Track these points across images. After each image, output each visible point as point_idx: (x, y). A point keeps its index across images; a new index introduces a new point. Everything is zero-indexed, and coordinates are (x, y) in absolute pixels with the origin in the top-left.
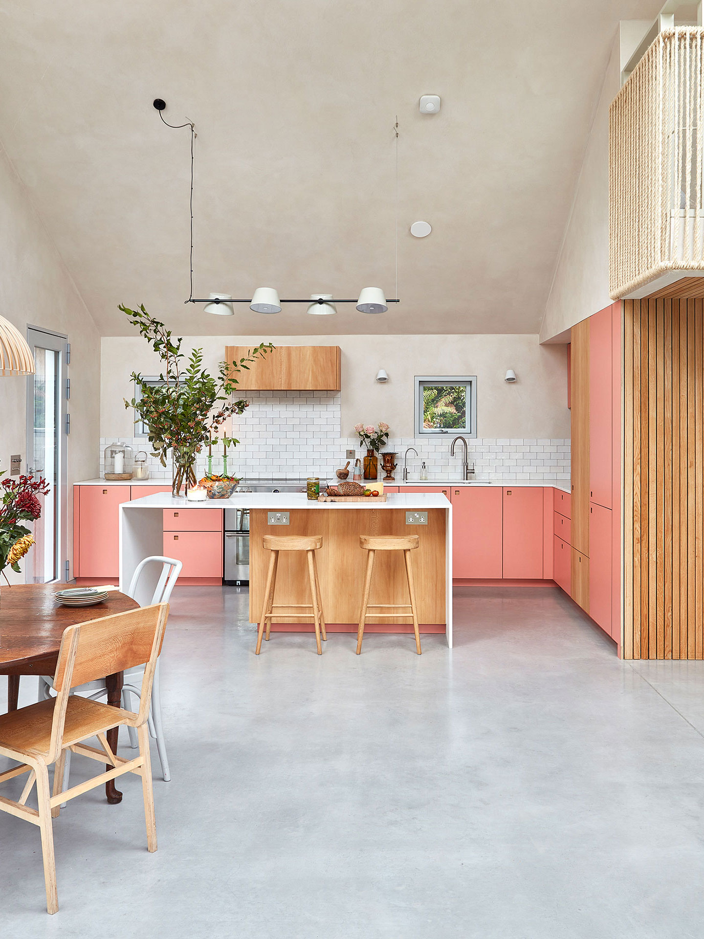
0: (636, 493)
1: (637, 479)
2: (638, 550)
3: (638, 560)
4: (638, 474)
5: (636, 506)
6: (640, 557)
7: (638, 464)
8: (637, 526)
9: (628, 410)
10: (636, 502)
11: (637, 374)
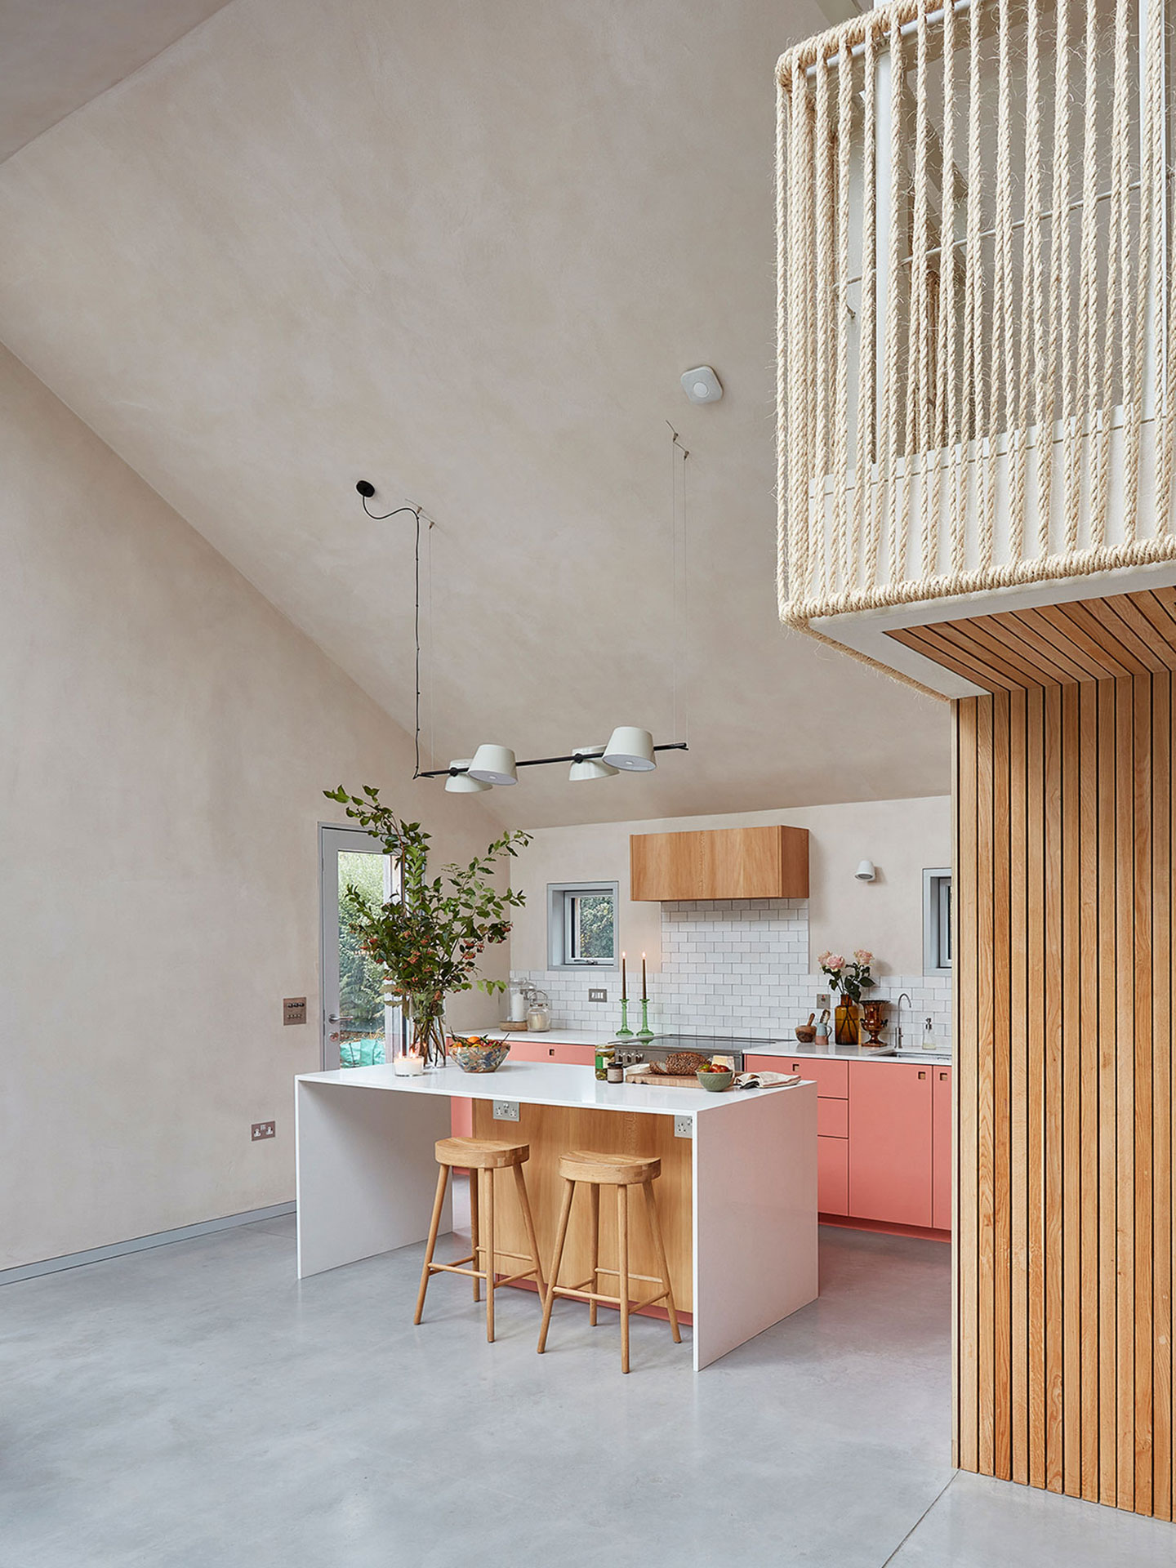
0: (984, 1118)
1: (986, 1086)
2: (987, 1241)
3: (988, 1262)
4: (989, 1076)
5: (983, 1145)
6: (991, 1255)
7: (988, 1054)
8: (986, 1188)
9: (966, 938)
10: (983, 1137)
11: (984, 858)
